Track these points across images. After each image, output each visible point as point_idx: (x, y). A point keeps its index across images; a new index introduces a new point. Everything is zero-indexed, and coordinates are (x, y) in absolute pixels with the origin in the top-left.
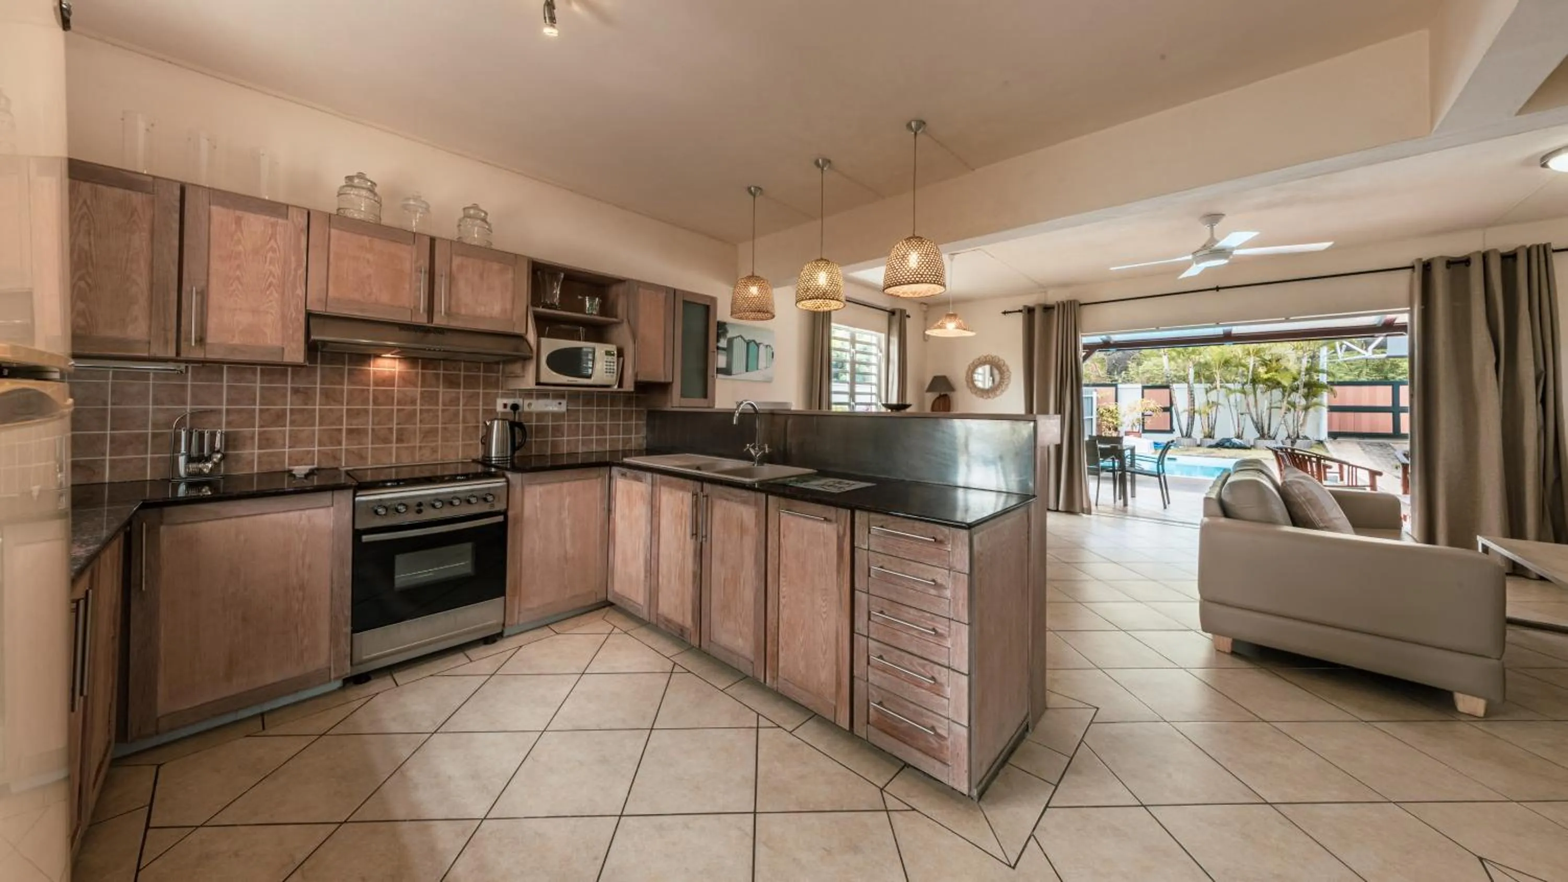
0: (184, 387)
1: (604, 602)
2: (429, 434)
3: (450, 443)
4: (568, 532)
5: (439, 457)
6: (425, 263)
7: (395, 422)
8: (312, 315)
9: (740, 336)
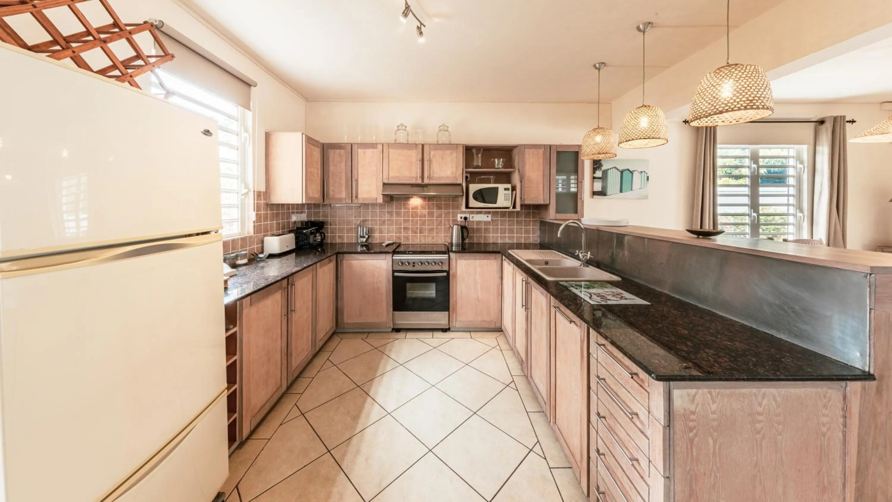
0: (360, 211)
1: (500, 328)
2: (431, 230)
3: (439, 235)
4: (479, 286)
5: (435, 241)
6: (420, 157)
7: (419, 225)
8: (384, 184)
9: (614, 167)
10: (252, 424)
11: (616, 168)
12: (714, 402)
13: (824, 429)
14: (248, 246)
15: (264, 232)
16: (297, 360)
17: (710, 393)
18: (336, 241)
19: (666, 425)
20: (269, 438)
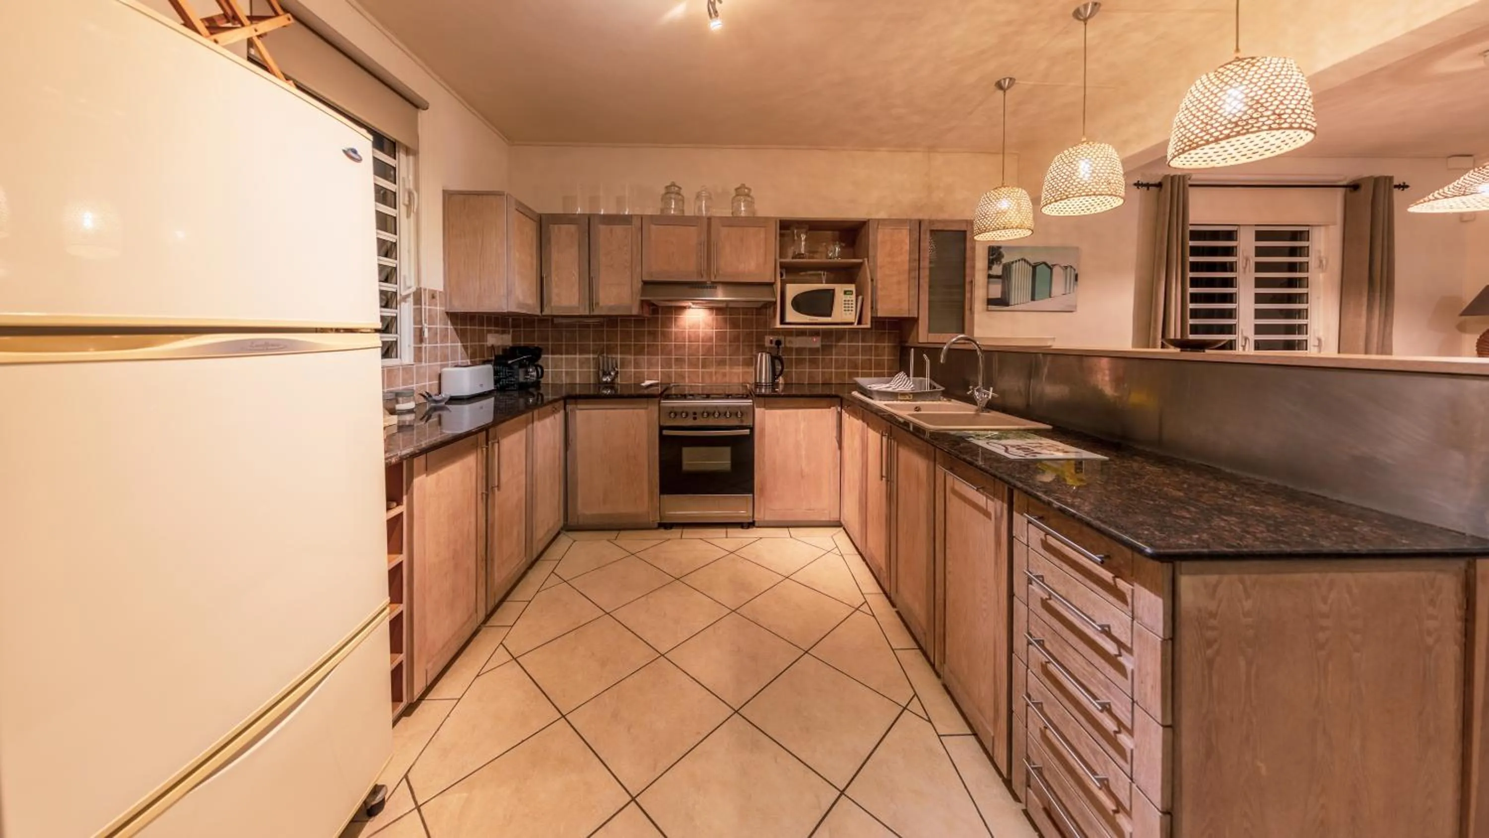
0: (603, 331)
1: (837, 521)
2: (721, 362)
3: (734, 370)
5: (727, 381)
6: (704, 239)
7: (700, 353)
8: (645, 283)
9: (1022, 259)
10: (429, 675)
11: (1025, 260)
12: (1248, 597)
13: (1430, 641)
14: (415, 382)
15: (441, 361)
16: (502, 574)
17: (1242, 582)
18: (562, 381)
19: (1167, 637)
20: (459, 697)
